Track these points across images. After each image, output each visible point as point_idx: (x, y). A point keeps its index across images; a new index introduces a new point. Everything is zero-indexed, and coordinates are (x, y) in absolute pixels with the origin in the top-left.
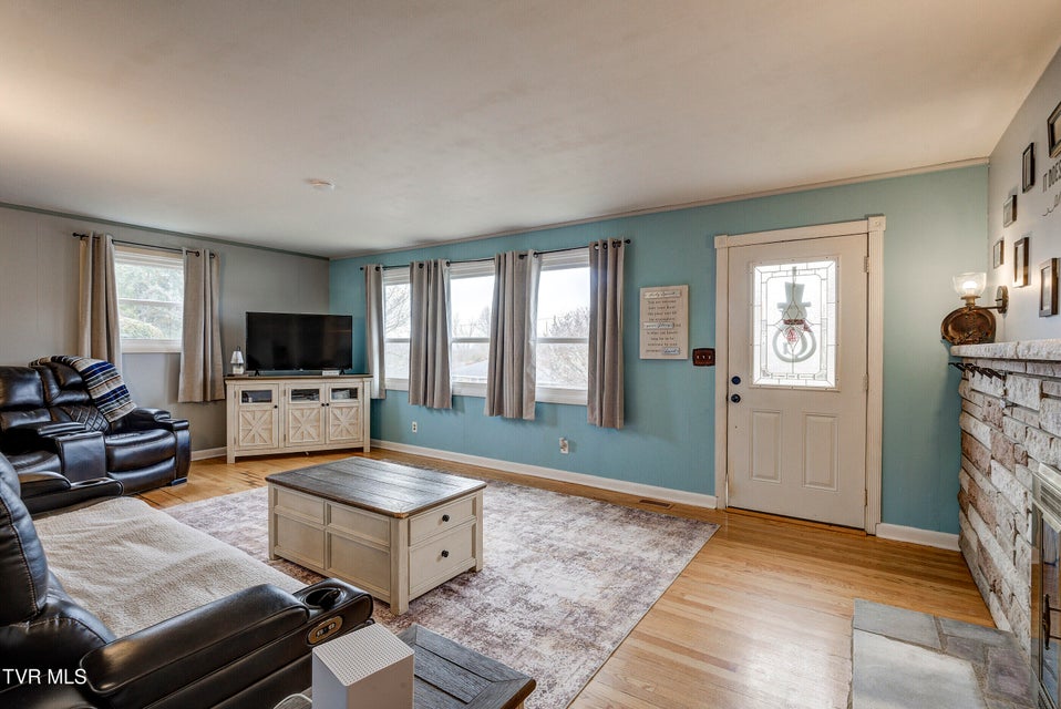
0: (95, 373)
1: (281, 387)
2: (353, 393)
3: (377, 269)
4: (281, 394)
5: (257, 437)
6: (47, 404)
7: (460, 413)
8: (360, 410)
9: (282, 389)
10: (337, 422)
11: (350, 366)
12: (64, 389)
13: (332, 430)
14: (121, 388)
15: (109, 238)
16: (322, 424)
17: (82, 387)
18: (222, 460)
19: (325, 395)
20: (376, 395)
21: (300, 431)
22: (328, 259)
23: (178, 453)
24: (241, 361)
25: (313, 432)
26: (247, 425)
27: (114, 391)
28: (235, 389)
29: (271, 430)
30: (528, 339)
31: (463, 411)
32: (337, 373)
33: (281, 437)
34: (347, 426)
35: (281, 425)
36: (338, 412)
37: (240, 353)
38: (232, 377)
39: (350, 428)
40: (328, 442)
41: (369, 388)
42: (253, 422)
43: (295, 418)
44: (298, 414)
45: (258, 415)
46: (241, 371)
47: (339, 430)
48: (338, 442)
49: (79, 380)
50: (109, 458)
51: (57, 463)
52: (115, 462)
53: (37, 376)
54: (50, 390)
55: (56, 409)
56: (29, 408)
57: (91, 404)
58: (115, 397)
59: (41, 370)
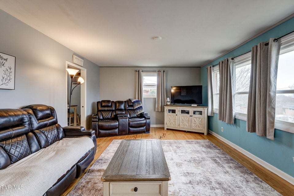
0: (135, 103)
1: (179, 109)
2: (201, 113)
3: (211, 67)
4: (178, 111)
5: (172, 123)
6: (125, 110)
7: (238, 127)
8: (203, 119)
9: (178, 109)
10: (195, 123)
11: (201, 103)
12: (129, 106)
13: (193, 125)
14: (140, 107)
15: (141, 71)
16: (190, 122)
17: (132, 106)
18: (163, 128)
19: (191, 113)
20: (209, 114)
21: (184, 123)
22: (200, 67)
23: (147, 125)
24: (169, 100)
25: (187, 124)
26: (170, 120)
27: (139, 107)
28: (166, 109)
29: (175, 122)
30: (269, 91)
31: (239, 126)
32: (196, 105)
33: (178, 124)
34: (198, 124)
35: (178, 121)
36: (195, 119)
37: (169, 98)
38: (167, 105)
39: (199, 125)
40: (192, 129)
41: (207, 111)
42: (171, 119)
43: (182, 119)
44: (183, 118)
45: (172, 117)
46: (169, 103)
47: (196, 125)
48: (195, 129)
49: (132, 104)
50: (129, 124)
51: (118, 123)
52: (130, 125)
53: (124, 103)
54: (126, 106)
55: (127, 111)
56: (121, 110)
57: (134, 110)
58: (139, 109)
59: (125, 102)
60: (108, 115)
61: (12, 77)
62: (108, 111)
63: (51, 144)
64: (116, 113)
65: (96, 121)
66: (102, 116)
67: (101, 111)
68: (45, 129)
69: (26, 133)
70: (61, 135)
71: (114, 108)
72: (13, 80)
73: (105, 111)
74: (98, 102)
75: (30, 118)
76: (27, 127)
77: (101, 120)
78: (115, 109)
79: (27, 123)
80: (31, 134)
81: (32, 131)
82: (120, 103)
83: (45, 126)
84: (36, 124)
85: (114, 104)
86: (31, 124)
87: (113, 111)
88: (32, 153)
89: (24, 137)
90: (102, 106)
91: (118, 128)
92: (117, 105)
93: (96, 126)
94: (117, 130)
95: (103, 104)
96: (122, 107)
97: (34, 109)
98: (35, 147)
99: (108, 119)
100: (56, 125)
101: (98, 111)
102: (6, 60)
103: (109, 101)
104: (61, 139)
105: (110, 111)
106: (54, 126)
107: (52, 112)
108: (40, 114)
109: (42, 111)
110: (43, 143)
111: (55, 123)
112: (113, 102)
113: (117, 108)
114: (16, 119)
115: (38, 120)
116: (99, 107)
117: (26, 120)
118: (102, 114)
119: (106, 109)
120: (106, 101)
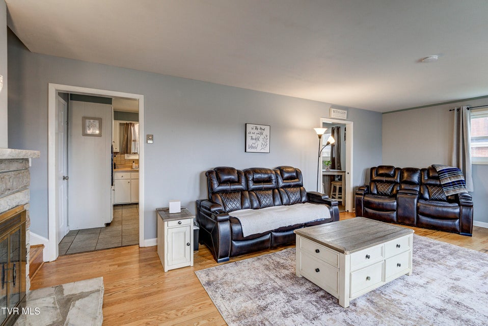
0: (443, 172)
6: (421, 184)
12: (430, 178)
15: (465, 107)
17: (437, 178)
23: (462, 218)
27: (453, 182)
49: (437, 175)
50: (418, 208)
51: (395, 203)
52: (420, 210)
53: (419, 171)
54: (424, 178)
55: (425, 186)
56: (413, 183)
57: (440, 186)
58: (453, 185)
59: (423, 170)
60: (387, 189)
61: (268, 143)
62: (387, 182)
63: (292, 204)
64: (400, 187)
65: (361, 194)
66: (376, 190)
67: (375, 181)
68: (289, 189)
69: (273, 189)
70: (304, 199)
71: (398, 180)
72: (268, 146)
73: (381, 182)
74: (372, 169)
75: (277, 177)
76: (273, 185)
77: (374, 194)
78: (400, 180)
79: (274, 181)
80: (277, 191)
81: (278, 188)
82: (412, 171)
83: (289, 186)
84: (281, 184)
85: (399, 173)
86: (277, 182)
87: (396, 183)
88: (274, 206)
89: (270, 192)
90: (378, 175)
91: (397, 210)
92: (405, 175)
93: (361, 201)
94: (394, 215)
95: (381, 172)
96: (416, 178)
97: (281, 170)
98: (278, 202)
99: (385, 195)
100: (301, 188)
101: (373, 181)
102: (264, 130)
103: (390, 168)
104: (304, 203)
105: (391, 182)
106: (298, 189)
107: (297, 174)
108: (286, 175)
109: (288, 172)
110: (285, 201)
111: (301, 186)
112: (398, 169)
113: (405, 179)
114: (266, 176)
115: (284, 180)
116: (373, 176)
117: (273, 177)
118: (377, 186)
119: (384, 179)
120: (386, 166)
